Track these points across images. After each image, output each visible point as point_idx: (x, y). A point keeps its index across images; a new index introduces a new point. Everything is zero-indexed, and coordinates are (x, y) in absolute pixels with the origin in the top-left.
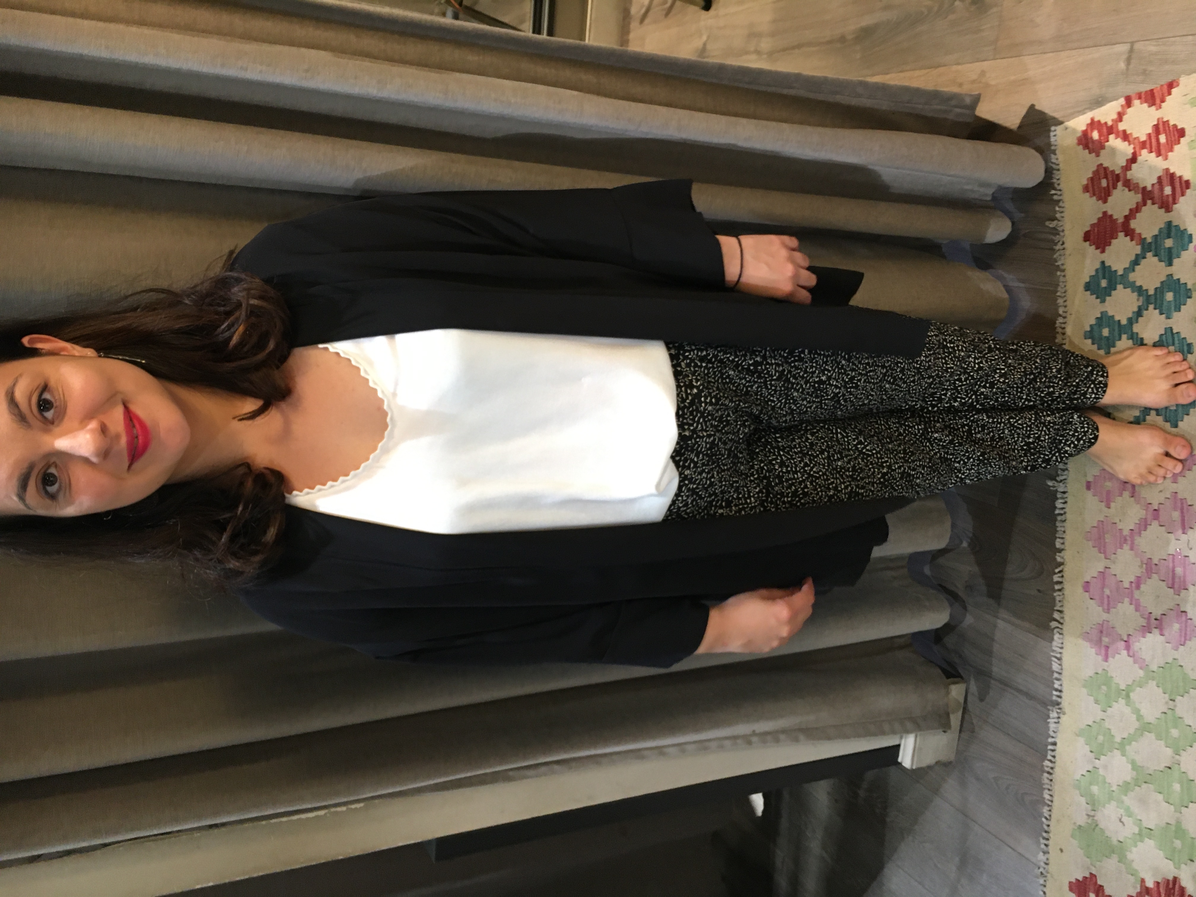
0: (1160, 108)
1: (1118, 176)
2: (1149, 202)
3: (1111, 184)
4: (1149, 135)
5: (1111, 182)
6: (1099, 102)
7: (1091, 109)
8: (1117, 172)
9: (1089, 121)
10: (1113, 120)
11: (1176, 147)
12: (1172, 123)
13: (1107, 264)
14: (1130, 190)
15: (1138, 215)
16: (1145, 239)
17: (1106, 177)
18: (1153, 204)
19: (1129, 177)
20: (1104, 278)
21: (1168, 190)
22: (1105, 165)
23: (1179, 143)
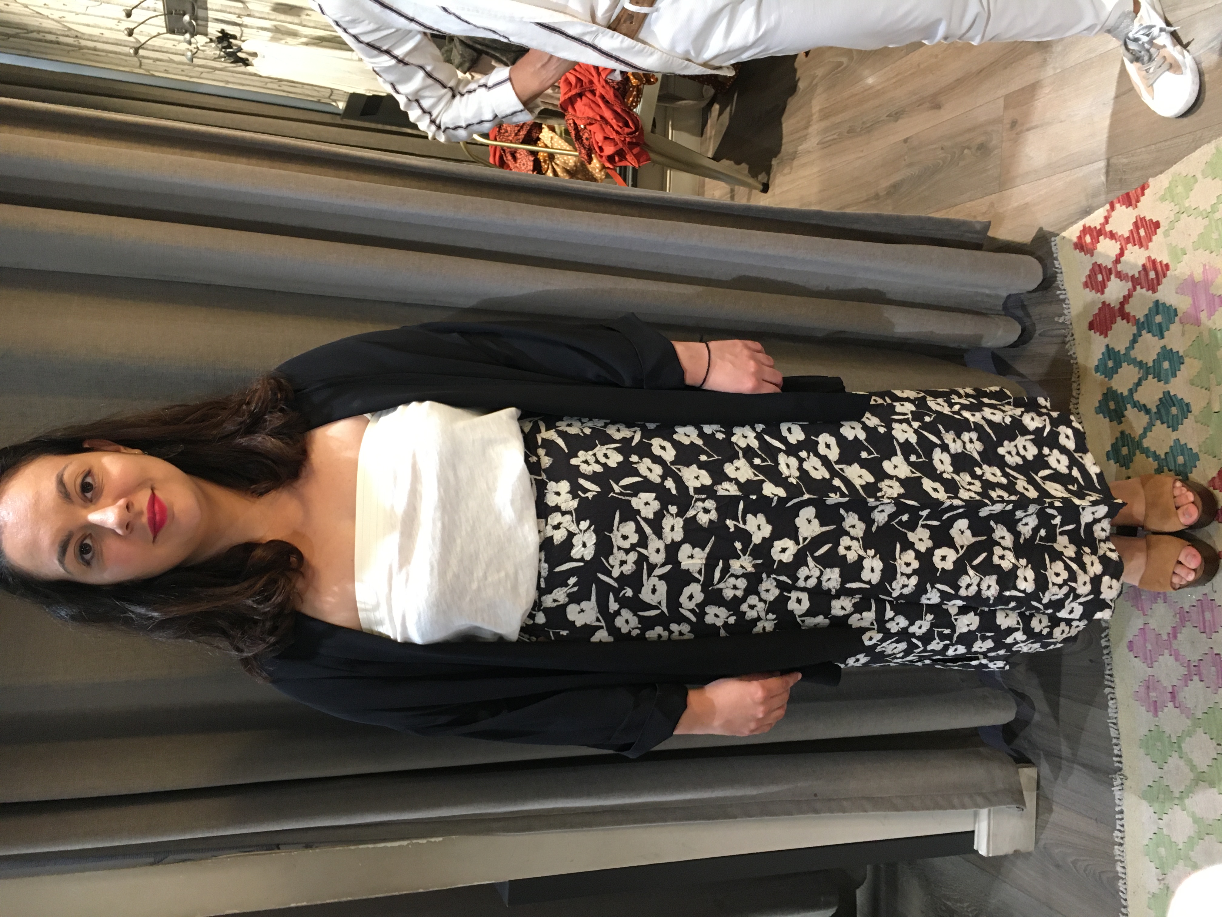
0: (1136, 207)
1: (1110, 270)
2: (1138, 287)
3: (1105, 279)
4: (1131, 231)
5: (1105, 276)
6: (1087, 212)
7: (1082, 218)
8: (1109, 267)
9: (1082, 228)
10: (1100, 224)
11: (1154, 238)
12: (1148, 218)
13: (1110, 347)
14: (1121, 280)
15: (1130, 300)
16: (1139, 319)
17: (1101, 272)
18: (1142, 288)
19: (1119, 269)
20: (1110, 359)
21: (1152, 275)
22: (1098, 263)
23: (1156, 234)
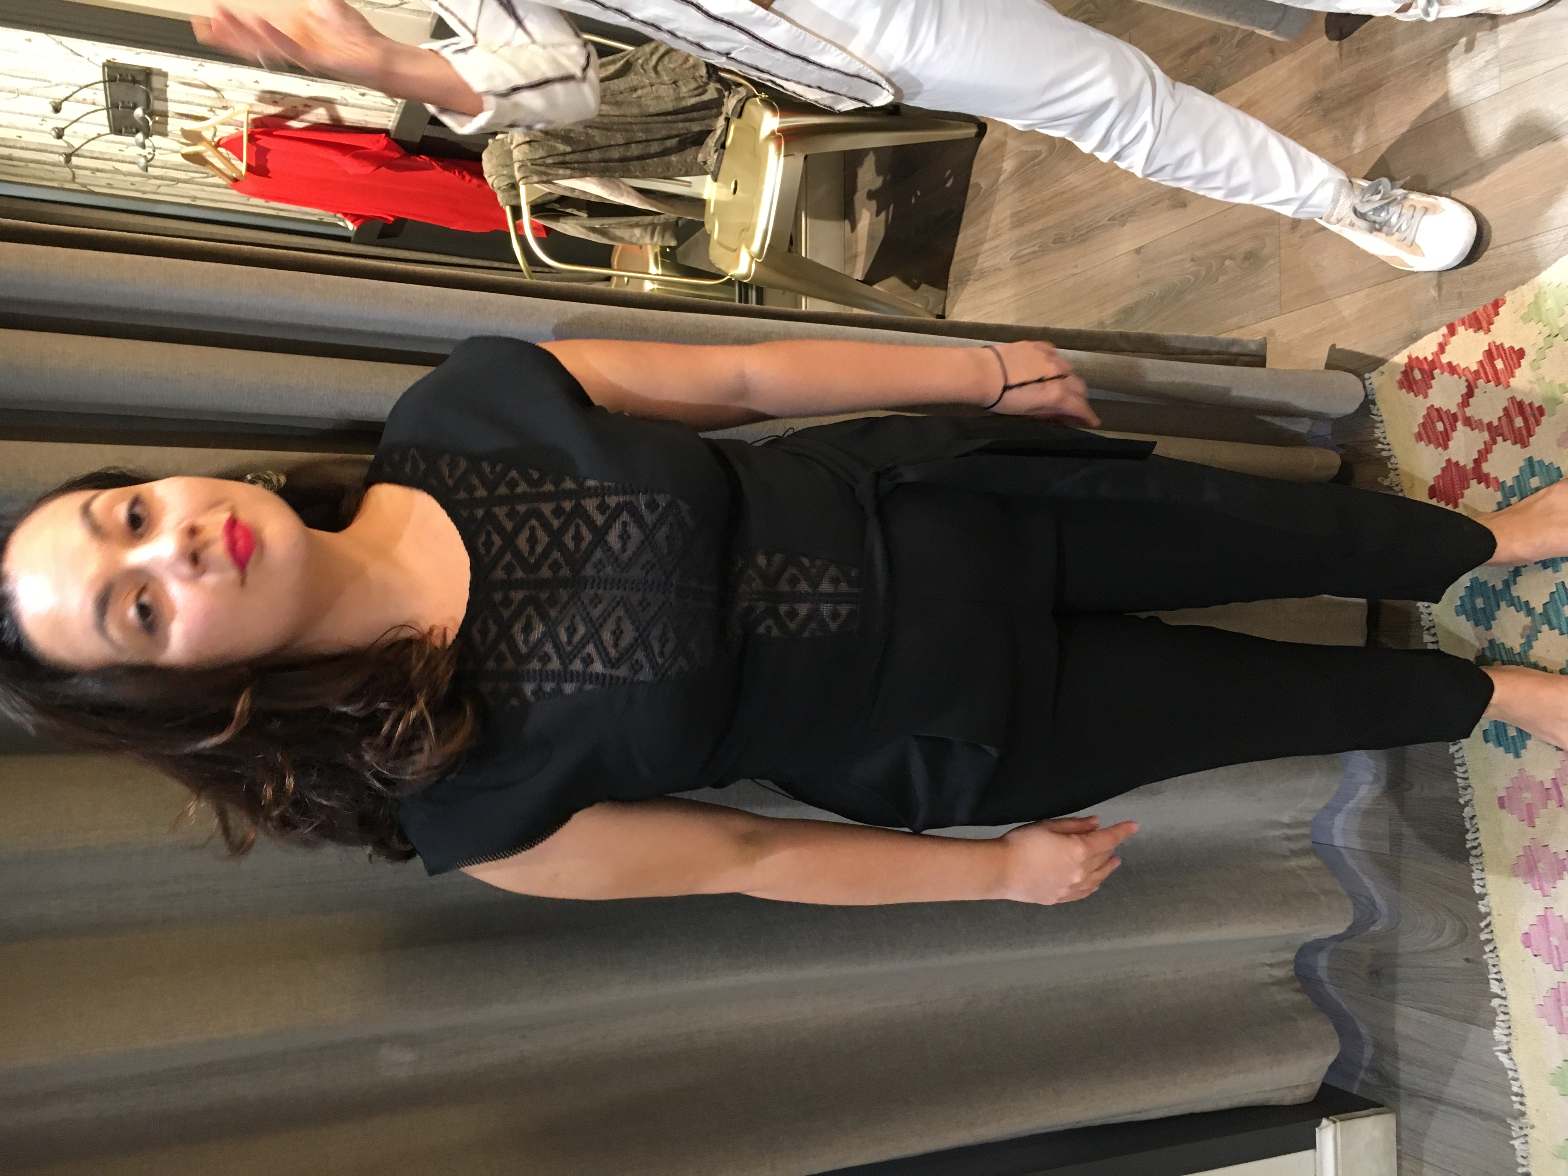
0: (1489, 331)
1: (1454, 416)
2: (1499, 439)
3: (1448, 427)
4: (1482, 363)
5: (1447, 424)
6: (1414, 337)
7: (1405, 347)
8: (1452, 412)
9: (1406, 360)
10: (1433, 354)
11: (1518, 372)
12: (1506, 346)
14: (1472, 430)
15: (1489, 456)
16: (1504, 482)
17: (1441, 419)
18: (1505, 440)
19: (1468, 414)
21: (1519, 422)
22: (1436, 406)
23: (1520, 366)
